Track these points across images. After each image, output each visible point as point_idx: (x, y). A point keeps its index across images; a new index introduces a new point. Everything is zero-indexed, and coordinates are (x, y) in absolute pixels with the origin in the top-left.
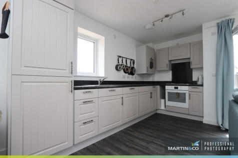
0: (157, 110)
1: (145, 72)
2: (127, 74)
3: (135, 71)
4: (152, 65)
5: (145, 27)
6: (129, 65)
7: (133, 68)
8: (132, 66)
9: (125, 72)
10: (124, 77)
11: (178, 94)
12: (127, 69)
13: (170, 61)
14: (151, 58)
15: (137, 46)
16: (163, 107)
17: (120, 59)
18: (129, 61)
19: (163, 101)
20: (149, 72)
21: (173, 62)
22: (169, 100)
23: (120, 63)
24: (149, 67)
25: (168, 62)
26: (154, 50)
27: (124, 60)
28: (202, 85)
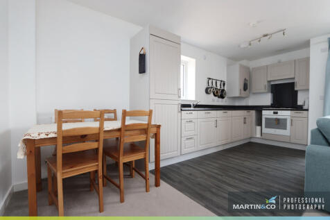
0: (251, 138)
1: (237, 94)
2: (217, 98)
3: (225, 94)
4: (245, 87)
5: (239, 46)
6: (219, 87)
7: (223, 90)
8: (222, 88)
9: (215, 95)
10: (213, 101)
11: (278, 120)
12: (217, 92)
13: (269, 82)
14: (245, 79)
15: (228, 65)
16: (258, 135)
17: (210, 81)
18: (219, 83)
19: (258, 128)
20: (243, 96)
21: (272, 83)
22: (266, 127)
23: (210, 85)
24: (242, 89)
25: (266, 83)
26: (248, 68)
27: (214, 82)
28: (307, 110)
